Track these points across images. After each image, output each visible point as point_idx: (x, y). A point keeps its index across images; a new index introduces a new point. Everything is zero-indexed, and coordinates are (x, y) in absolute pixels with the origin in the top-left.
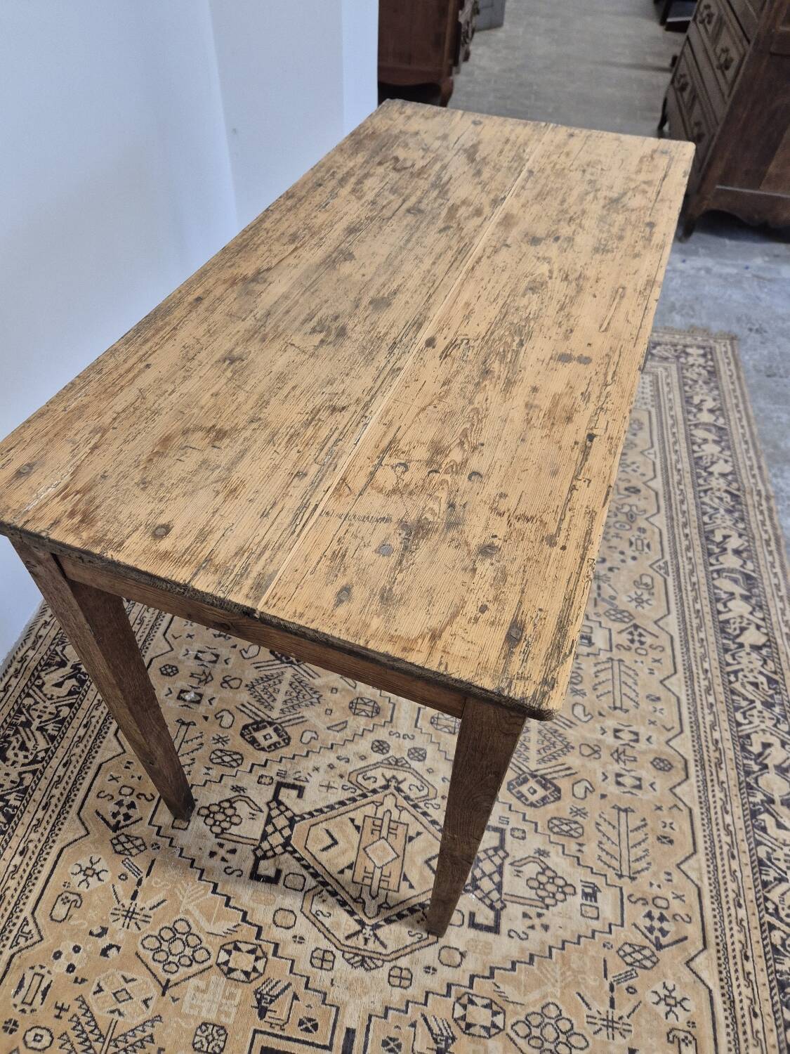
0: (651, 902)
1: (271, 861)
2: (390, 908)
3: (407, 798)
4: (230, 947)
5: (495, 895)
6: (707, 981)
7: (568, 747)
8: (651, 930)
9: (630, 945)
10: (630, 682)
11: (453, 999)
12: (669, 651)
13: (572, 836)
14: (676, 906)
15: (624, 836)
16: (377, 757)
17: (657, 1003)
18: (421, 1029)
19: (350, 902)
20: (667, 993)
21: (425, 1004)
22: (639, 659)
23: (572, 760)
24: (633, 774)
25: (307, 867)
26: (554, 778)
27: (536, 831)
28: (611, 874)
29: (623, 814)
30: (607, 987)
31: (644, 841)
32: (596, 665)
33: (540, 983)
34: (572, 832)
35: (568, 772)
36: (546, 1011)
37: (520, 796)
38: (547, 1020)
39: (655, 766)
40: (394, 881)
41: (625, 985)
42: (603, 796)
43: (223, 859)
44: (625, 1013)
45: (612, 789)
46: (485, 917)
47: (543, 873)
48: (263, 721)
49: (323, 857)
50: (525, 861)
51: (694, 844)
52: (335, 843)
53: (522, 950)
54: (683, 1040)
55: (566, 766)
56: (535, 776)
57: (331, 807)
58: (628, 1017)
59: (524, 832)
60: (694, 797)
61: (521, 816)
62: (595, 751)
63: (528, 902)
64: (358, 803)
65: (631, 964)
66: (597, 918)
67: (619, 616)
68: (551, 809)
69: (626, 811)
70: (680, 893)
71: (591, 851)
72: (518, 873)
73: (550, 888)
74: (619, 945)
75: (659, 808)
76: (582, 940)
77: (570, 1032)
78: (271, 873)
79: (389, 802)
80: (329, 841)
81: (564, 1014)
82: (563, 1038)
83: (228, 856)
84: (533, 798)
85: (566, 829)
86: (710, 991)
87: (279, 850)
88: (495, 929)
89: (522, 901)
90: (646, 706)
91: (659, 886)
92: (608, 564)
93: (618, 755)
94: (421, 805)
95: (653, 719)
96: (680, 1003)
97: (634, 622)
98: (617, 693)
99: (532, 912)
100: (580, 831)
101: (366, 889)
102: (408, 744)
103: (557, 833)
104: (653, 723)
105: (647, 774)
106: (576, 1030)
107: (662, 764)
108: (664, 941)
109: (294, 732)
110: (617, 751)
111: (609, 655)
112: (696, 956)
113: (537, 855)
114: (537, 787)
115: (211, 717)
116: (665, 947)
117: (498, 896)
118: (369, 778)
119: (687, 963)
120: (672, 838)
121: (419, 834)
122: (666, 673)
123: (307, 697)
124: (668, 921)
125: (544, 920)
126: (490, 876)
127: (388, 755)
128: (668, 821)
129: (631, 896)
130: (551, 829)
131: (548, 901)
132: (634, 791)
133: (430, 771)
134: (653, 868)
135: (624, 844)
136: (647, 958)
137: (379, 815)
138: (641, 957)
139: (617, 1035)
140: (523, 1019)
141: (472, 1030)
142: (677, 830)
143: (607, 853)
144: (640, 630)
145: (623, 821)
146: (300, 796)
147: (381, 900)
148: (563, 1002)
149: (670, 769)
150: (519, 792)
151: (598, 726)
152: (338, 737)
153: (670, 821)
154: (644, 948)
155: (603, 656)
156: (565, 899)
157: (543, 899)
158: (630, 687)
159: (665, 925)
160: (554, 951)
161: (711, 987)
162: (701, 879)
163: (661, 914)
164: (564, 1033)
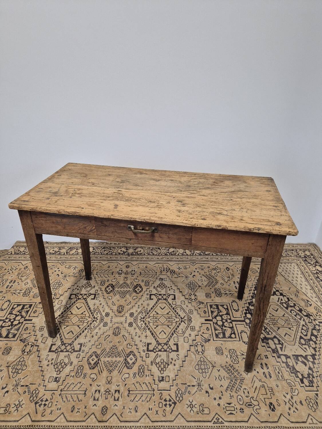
0: (51, 401)
1: (75, 297)
2: (60, 324)
3: (91, 324)
4: (55, 294)
5: (59, 350)
6: (21, 420)
7: (110, 372)
8: (42, 401)
9: (38, 393)
10: (143, 398)
11: (34, 342)
12: (163, 419)
13: (76, 373)
14: (48, 411)
15: (75, 392)
16: (104, 314)
17: (19, 401)
18: (28, 335)
19: (62, 315)
20: (21, 405)
21: (34, 335)
22: (156, 403)
23: (105, 373)
24: (100, 397)
25: (72, 304)
26: (98, 367)
27: (79, 361)
28: (62, 387)
29: (83, 392)
30: (27, 384)
31: (73, 400)
32: (149, 383)
33: (33, 364)
34: (78, 373)
35: (100, 372)
36: (25, 366)
37: (91, 356)
38: (22, 366)
39: (104, 407)
40: (67, 324)
41: (27, 391)
42: (91, 385)
43: (76, 288)
44: (19, 390)
45: (94, 388)
46: (54, 348)
47: (65, 364)
48: (114, 287)
49: (75, 307)
50: (69, 359)
51: (71, 421)
52: (78, 309)
53: (43, 359)
54: (6, 409)
55: (103, 371)
56: (98, 360)
57: (89, 306)
58: (17, 391)
59: (79, 358)
60: (90, 423)
61: (84, 357)
62: (109, 382)
63: (56, 360)
64: (90, 312)
65: (32, 393)
66: (48, 382)
67: (179, 395)
68: (87, 366)
69: (85, 394)
70: (53, 413)
71: (71, 380)
72: (65, 357)
73: (60, 366)
74: (39, 389)
75: (85, 408)
76: (43, 377)
77: (18, 373)
78: (72, 298)
79: (90, 319)
80: (79, 308)
81: (23, 371)
82: (17, 371)
83: (77, 289)
84: (90, 360)
85: (79, 372)
86: (18, 421)
87: (77, 298)
88: (50, 351)
89: (57, 358)
90: (132, 405)
91: (56, 405)
92: (210, 391)
93: (108, 391)
94: (89, 328)
95: (125, 407)
96: (17, 409)
97: (177, 402)
98: (137, 392)
99: (53, 361)
100: (78, 376)
101: (65, 318)
102: (109, 322)
103: (78, 368)
104: (124, 408)
105: (100, 404)
106: (18, 375)
107: (104, 410)
108: (38, 405)
109: (111, 294)
110: (110, 391)
111: (156, 389)
112: (30, 417)
113: (71, 362)
114: (95, 361)
115: (114, 277)
116: (35, 405)
117: (59, 351)
118: (97, 313)
119: (29, 413)
120: (73, 412)
121: (80, 328)
122: (151, 417)
123: (123, 295)
124: (44, 407)
125: (50, 365)
126: (66, 348)
127: (105, 317)
128: (80, 411)
129: (54, 394)
130: (79, 366)
131: (56, 366)
132: (93, 397)
133: (100, 329)
134: (63, 403)
135: (72, 392)
136: (33, 398)
137: (86, 318)
138: (34, 396)
139: (14, 387)
140: (25, 360)
141: (25, 347)
142: (76, 414)
143: (69, 386)
144: (173, 405)
145: (81, 392)
146: (92, 299)
147: (62, 321)
148: (26, 371)
149: (103, 414)
150: (93, 355)
151: (120, 384)
152: (110, 304)
153: (80, 412)
154: (37, 398)
155: (154, 386)
156: (56, 371)
157: (57, 364)
158: (140, 398)
159: (42, 406)
160: (41, 368)
161: (19, 422)
162: (57, 422)
163: (46, 405)
164: (18, 371)
